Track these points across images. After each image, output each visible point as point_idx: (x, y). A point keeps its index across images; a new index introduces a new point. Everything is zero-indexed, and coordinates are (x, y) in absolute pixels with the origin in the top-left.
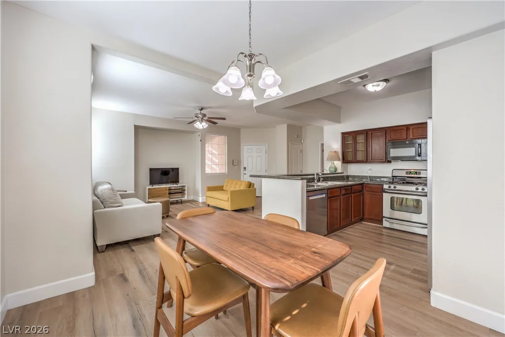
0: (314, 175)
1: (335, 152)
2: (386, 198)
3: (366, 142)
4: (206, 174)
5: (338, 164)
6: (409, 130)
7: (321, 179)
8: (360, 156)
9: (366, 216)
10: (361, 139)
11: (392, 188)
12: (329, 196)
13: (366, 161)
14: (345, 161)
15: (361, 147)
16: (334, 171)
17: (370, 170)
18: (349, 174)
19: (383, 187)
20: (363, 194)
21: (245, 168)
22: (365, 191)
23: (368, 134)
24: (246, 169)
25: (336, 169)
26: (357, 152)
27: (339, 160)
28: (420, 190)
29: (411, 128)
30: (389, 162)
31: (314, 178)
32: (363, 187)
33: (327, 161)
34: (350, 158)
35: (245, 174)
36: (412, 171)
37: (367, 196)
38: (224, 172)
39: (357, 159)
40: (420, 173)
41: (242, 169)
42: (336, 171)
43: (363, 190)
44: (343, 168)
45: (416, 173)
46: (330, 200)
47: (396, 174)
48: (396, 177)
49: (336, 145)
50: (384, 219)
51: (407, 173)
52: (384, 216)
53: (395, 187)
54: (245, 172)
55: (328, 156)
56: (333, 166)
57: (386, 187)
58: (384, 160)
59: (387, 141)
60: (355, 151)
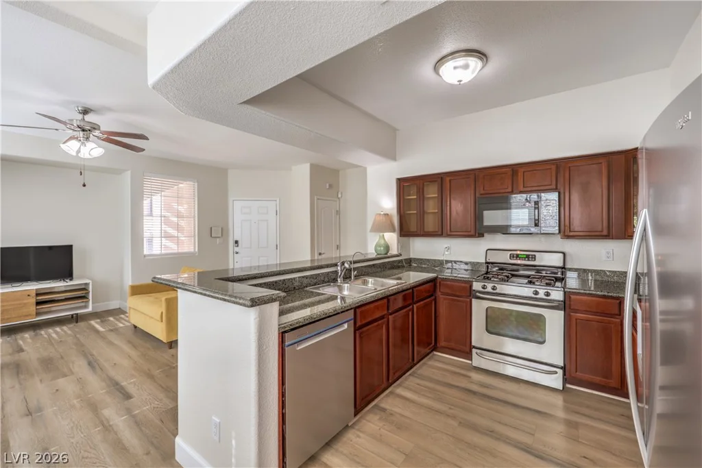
0: (336, 265)
1: (386, 215)
2: (479, 309)
3: (440, 197)
4: (145, 256)
5: (391, 238)
6: (517, 176)
7: (353, 274)
8: (431, 223)
9: (442, 343)
10: (432, 192)
11: (489, 289)
12: (359, 324)
13: (440, 233)
14: (406, 231)
15: (431, 207)
16: (383, 252)
17: (448, 249)
18: (412, 256)
19: (471, 286)
20: (435, 300)
21: (237, 242)
22: (438, 293)
23: (445, 182)
24: (240, 243)
25: (387, 248)
26: (426, 216)
27: (394, 231)
28: (541, 294)
29: (521, 171)
30: (481, 235)
31: (336, 272)
32: (435, 286)
33: (373, 234)
34: (413, 228)
35: (237, 253)
36: (518, 252)
37: (443, 305)
38: (193, 250)
39: (426, 230)
40: (534, 258)
41: (231, 243)
42: (388, 252)
43: (435, 291)
44: (402, 247)
45: (528, 257)
46: (361, 334)
47: (493, 258)
48: (492, 263)
49: (389, 203)
50: (474, 351)
51: (512, 257)
52: (473, 344)
53: (494, 288)
54: (237, 249)
55: (374, 224)
56: (382, 242)
57: (477, 286)
58: (473, 233)
59: (477, 195)
60: (422, 214)
